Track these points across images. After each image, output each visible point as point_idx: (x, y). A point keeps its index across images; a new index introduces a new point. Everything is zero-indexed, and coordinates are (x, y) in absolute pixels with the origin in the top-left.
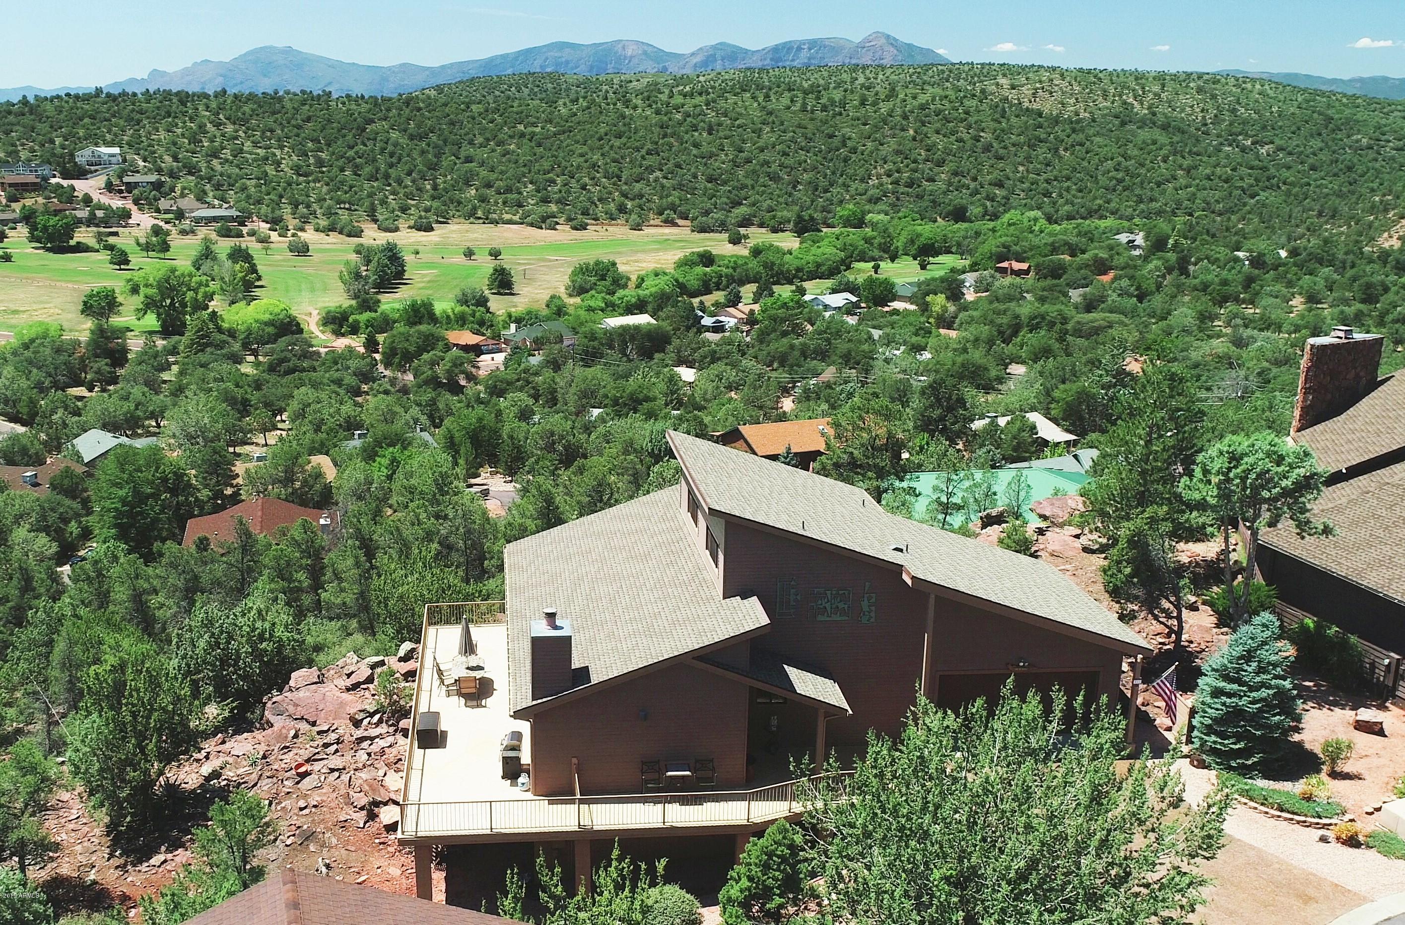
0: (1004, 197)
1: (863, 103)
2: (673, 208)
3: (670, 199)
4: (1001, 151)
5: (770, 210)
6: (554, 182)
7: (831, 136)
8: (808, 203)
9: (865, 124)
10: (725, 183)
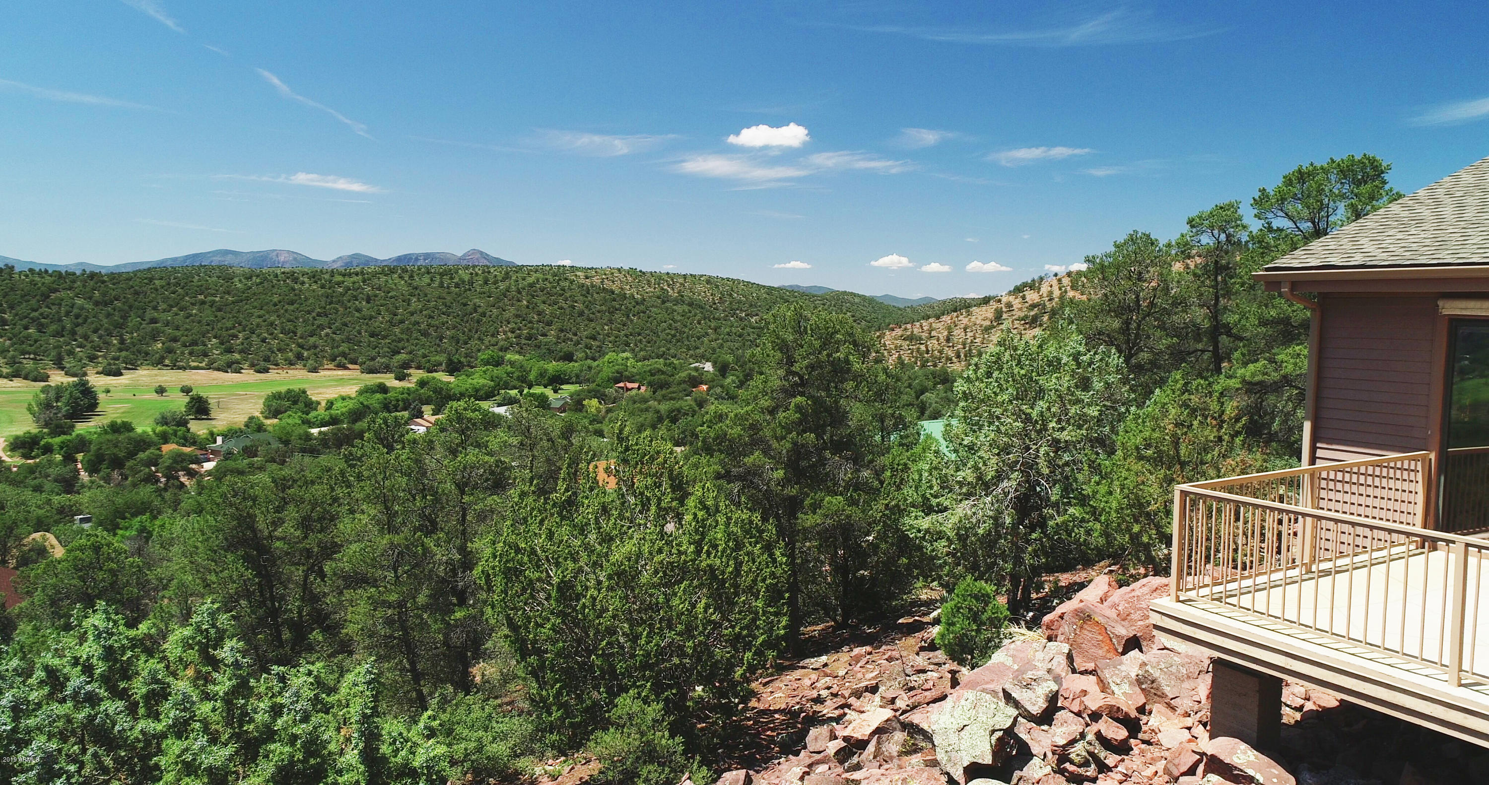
0: (598, 347)
1: (486, 282)
2: (344, 355)
3: (341, 349)
4: (591, 316)
5: (424, 356)
6: (236, 337)
7: (465, 305)
8: (454, 351)
9: (489, 297)
10: (384, 337)
